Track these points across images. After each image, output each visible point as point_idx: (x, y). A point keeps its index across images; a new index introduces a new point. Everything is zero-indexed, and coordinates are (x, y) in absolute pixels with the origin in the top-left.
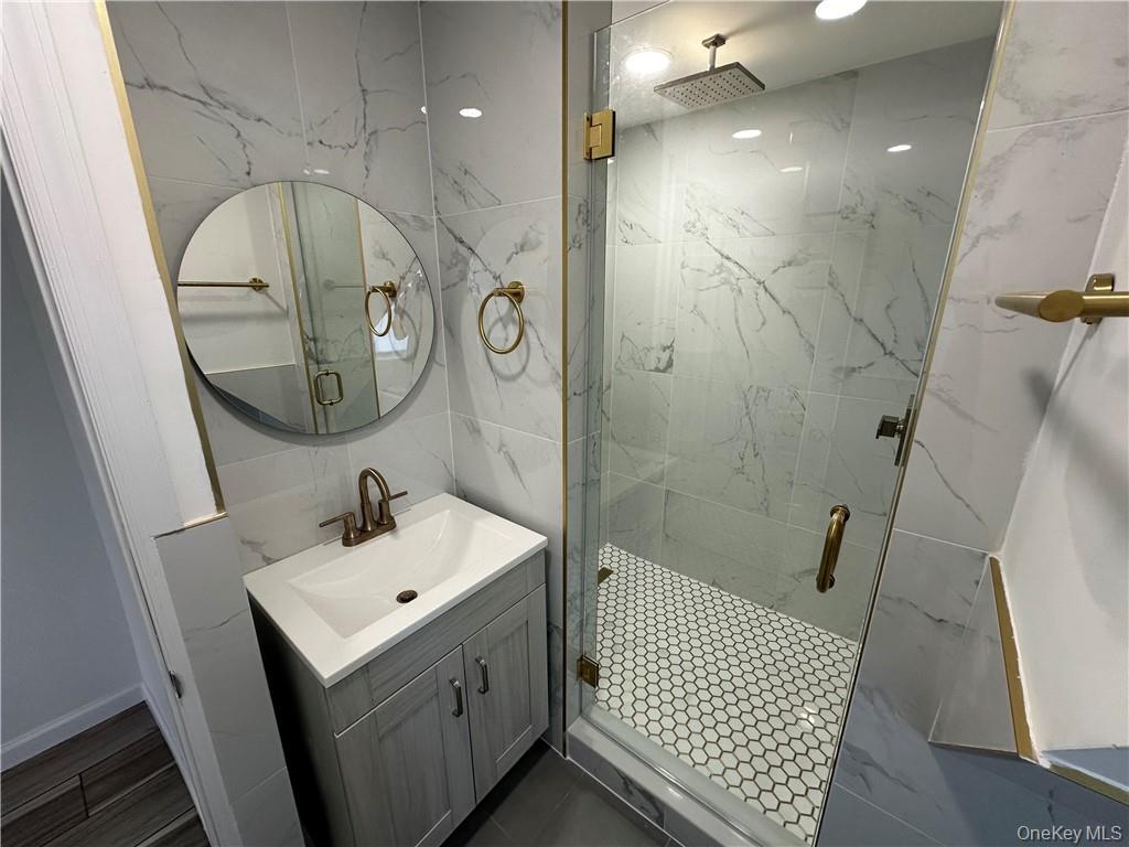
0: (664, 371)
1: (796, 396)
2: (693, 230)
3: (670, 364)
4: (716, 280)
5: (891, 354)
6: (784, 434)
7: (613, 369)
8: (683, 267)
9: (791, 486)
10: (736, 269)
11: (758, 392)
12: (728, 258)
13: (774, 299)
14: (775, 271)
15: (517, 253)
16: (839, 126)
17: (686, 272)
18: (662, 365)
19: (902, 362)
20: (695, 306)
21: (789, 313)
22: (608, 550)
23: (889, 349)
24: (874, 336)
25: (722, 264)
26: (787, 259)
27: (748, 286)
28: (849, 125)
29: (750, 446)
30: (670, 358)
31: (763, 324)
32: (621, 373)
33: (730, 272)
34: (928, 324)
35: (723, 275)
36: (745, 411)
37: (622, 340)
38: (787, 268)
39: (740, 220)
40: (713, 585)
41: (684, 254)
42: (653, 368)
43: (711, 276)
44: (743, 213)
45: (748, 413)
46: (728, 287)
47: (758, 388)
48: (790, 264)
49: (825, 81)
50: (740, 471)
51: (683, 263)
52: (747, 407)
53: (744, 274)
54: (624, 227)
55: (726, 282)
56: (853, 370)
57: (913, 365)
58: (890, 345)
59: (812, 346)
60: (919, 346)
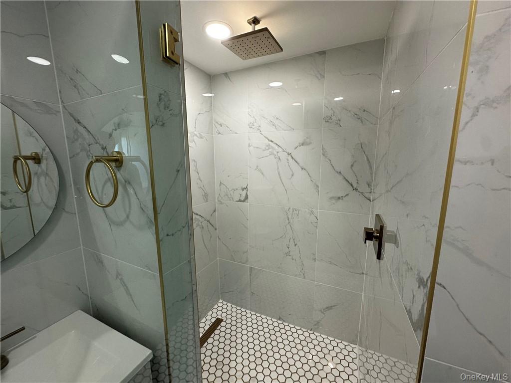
0: (244, 201)
1: (312, 213)
2: (253, 127)
3: (247, 197)
4: (267, 153)
5: (356, 189)
6: (309, 233)
7: (216, 201)
8: (249, 146)
9: (315, 261)
10: (276, 147)
11: (293, 211)
12: (272, 141)
13: (296, 162)
14: (296, 148)
15: (116, 130)
16: (320, 78)
17: (251, 148)
18: (243, 198)
19: (362, 193)
20: (257, 166)
21: (305, 169)
22: (220, 304)
23: (355, 187)
24: (347, 180)
25: (269, 145)
26: (301, 142)
27: (283, 156)
28: (324, 77)
29: (292, 240)
30: (246, 194)
31: (293, 175)
32: (221, 203)
33: (273, 148)
34: (372, 174)
35: (270, 150)
36: (287, 221)
37: (220, 185)
38: (302, 146)
39: (277, 122)
40: (280, 319)
41: (249, 139)
42: (238, 200)
43: (264, 150)
44: (277, 119)
45: (289, 223)
46: (273, 156)
47: (293, 209)
48: (303, 144)
49: (310, 55)
50: (288, 254)
51: (249, 144)
52: (288, 219)
53: (280, 150)
54: (217, 125)
55: (272, 154)
56: (339, 198)
57: (367, 195)
58: (355, 185)
59: (318, 186)
60: (369, 185)
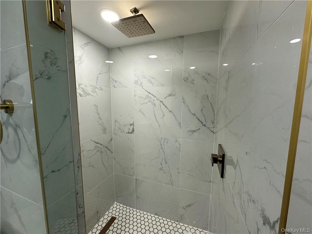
0: (131, 133)
1: (177, 141)
2: (137, 83)
3: (133, 130)
4: (147, 100)
5: (205, 125)
6: (175, 155)
7: (113, 133)
8: (135, 96)
9: (179, 174)
10: (152, 97)
11: (164, 140)
12: (150, 93)
13: (166, 107)
14: (166, 98)
16: (180, 52)
17: (136, 97)
18: (131, 131)
19: (208, 128)
20: (140, 110)
21: (171, 112)
22: (115, 206)
23: (204, 124)
24: (199, 119)
25: (148, 95)
26: (169, 94)
27: (157, 103)
28: (183, 52)
29: (164, 159)
30: (133, 128)
31: (164, 116)
32: (116, 135)
33: (150, 97)
34: (214, 115)
35: (149, 99)
36: (161, 147)
37: (115, 122)
38: (169, 97)
39: (153, 80)
40: (156, 214)
41: (135, 91)
42: (127, 132)
43: (145, 99)
44: (153, 78)
45: (162, 148)
46: (150, 103)
47: (164, 138)
48: (170, 96)
49: (174, 38)
50: (161, 169)
51: (135, 95)
52: (161, 146)
53: (155, 99)
54: (113, 81)
55: (150, 101)
56: (194, 131)
57: (212, 129)
58: (204, 123)
59: (180, 123)
60: (213, 123)
